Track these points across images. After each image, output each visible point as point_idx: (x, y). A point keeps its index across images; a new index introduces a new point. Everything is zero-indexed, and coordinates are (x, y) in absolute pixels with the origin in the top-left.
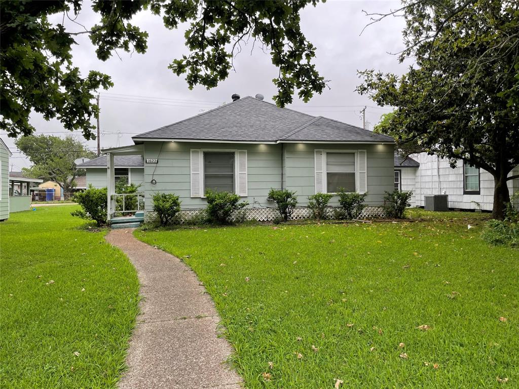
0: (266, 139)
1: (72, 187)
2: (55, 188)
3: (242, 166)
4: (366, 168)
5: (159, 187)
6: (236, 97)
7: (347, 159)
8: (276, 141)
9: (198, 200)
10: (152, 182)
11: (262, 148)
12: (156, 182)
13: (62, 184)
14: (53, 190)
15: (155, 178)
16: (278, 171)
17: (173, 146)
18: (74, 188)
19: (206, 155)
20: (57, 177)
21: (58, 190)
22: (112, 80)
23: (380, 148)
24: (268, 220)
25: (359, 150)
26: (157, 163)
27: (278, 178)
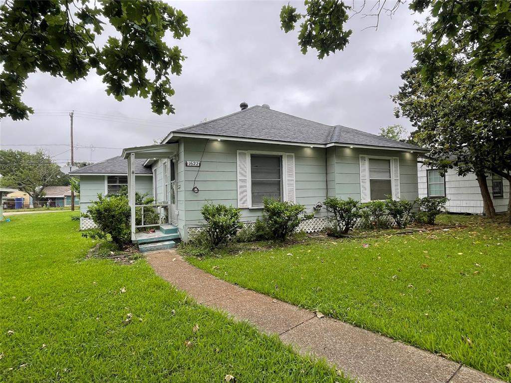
0: (314, 141)
1: (42, 196)
2: (24, 197)
3: (290, 171)
4: (399, 175)
5: (201, 196)
6: (244, 106)
7: (384, 166)
8: (326, 144)
9: (247, 211)
10: (193, 190)
11: (308, 152)
12: (198, 190)
13: (31, 193)
14: (23, 199)
15: (198, 185)
16: (323, 178)
17: (217, 146)
18: (43, 197)
19: (253, 157)
20: (27, 187)
21: (27, 198)
22: (189, 24)
23: (408, 156)
24: (314, 231)
25: (394, 158)
26: (200, 166)
27: (323, 185)
